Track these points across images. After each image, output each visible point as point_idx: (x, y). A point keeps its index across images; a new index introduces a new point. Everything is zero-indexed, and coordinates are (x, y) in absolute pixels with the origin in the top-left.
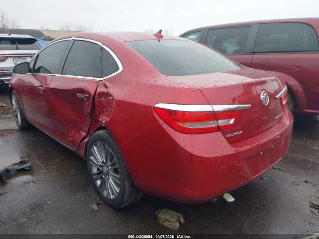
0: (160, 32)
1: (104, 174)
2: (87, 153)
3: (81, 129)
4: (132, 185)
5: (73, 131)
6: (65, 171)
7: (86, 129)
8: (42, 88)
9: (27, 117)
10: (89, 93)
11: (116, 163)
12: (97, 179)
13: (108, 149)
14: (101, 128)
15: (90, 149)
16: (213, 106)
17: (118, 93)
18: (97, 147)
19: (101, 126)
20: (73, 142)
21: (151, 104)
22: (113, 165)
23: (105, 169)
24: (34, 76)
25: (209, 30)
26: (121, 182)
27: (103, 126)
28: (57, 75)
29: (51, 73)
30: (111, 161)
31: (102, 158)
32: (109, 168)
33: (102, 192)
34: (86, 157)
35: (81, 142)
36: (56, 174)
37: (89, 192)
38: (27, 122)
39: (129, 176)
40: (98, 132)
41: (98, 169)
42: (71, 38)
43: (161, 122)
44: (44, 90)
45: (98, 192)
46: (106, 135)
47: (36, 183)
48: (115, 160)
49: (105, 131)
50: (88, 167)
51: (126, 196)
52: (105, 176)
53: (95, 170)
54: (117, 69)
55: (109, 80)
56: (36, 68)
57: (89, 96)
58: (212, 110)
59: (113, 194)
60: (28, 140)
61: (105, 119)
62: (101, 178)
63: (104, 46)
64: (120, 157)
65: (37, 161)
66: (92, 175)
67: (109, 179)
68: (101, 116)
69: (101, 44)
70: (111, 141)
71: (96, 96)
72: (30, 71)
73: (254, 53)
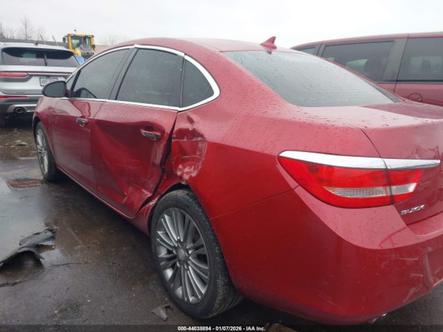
0: (273, 40)
1: (180, 261)
2: (153, 224)
3: (144, 186)
4: (229, 284)
5: (131, 188)
6: (113, 250)
7: (152, 186)
8: (85, 120)
9: (57, 162)
10: (162, 131)
11: (202, 246)
12: (166, 268)
13: (190, 221)
14: (178, 187)
15: (158, 218)
16: (385, 160)
17: (212, 131)
18: (170, 216)
19: (180, 183)
20: (129, 206)
21: (275, 153)
22: (196, 248)
23: (182, 253)
24: (72, 102)
25: (326, 46)
26: (210, 277)
27: (183, 183)
28: (108, 101)
29: (96, 97)
30: (194, 241)
31: (178, 235)
32: (190, 252)
33: (174, 289)
34: (150, 232)
35: (143, 205)
36: (99, 253)
37: (151, 287)
38: (56, 169)
39: (226, 269)
40: (174, 193)
41: (169, 252)
42: (133, 45)
43: (292, 183)
44: (86, 124)
45: (166, 288)
46: (188, 198)
47: (69, 267)
48: (202, 240)
49: (186, 192)
50: (153, 246)
51: (217, 302)
52: (180, 264)
53: (163, 253)
54: (211, 93)
55: (196, 110)
56: (75, 90)
57: (162, 135)
58: (384, 167)
59: (194, 294)
60: (57, 197)
61: (187, 173)
62: (173, 266)
63: (187, 58)
64: (212, 237)
65: (70, 230)
66: (159, 260)
67: (189, 270)
68: (180, 166)
69: (182, 54)
70: (197, 208)
71: (174, 136)
72: (66, 95)
73: (398, 81)
